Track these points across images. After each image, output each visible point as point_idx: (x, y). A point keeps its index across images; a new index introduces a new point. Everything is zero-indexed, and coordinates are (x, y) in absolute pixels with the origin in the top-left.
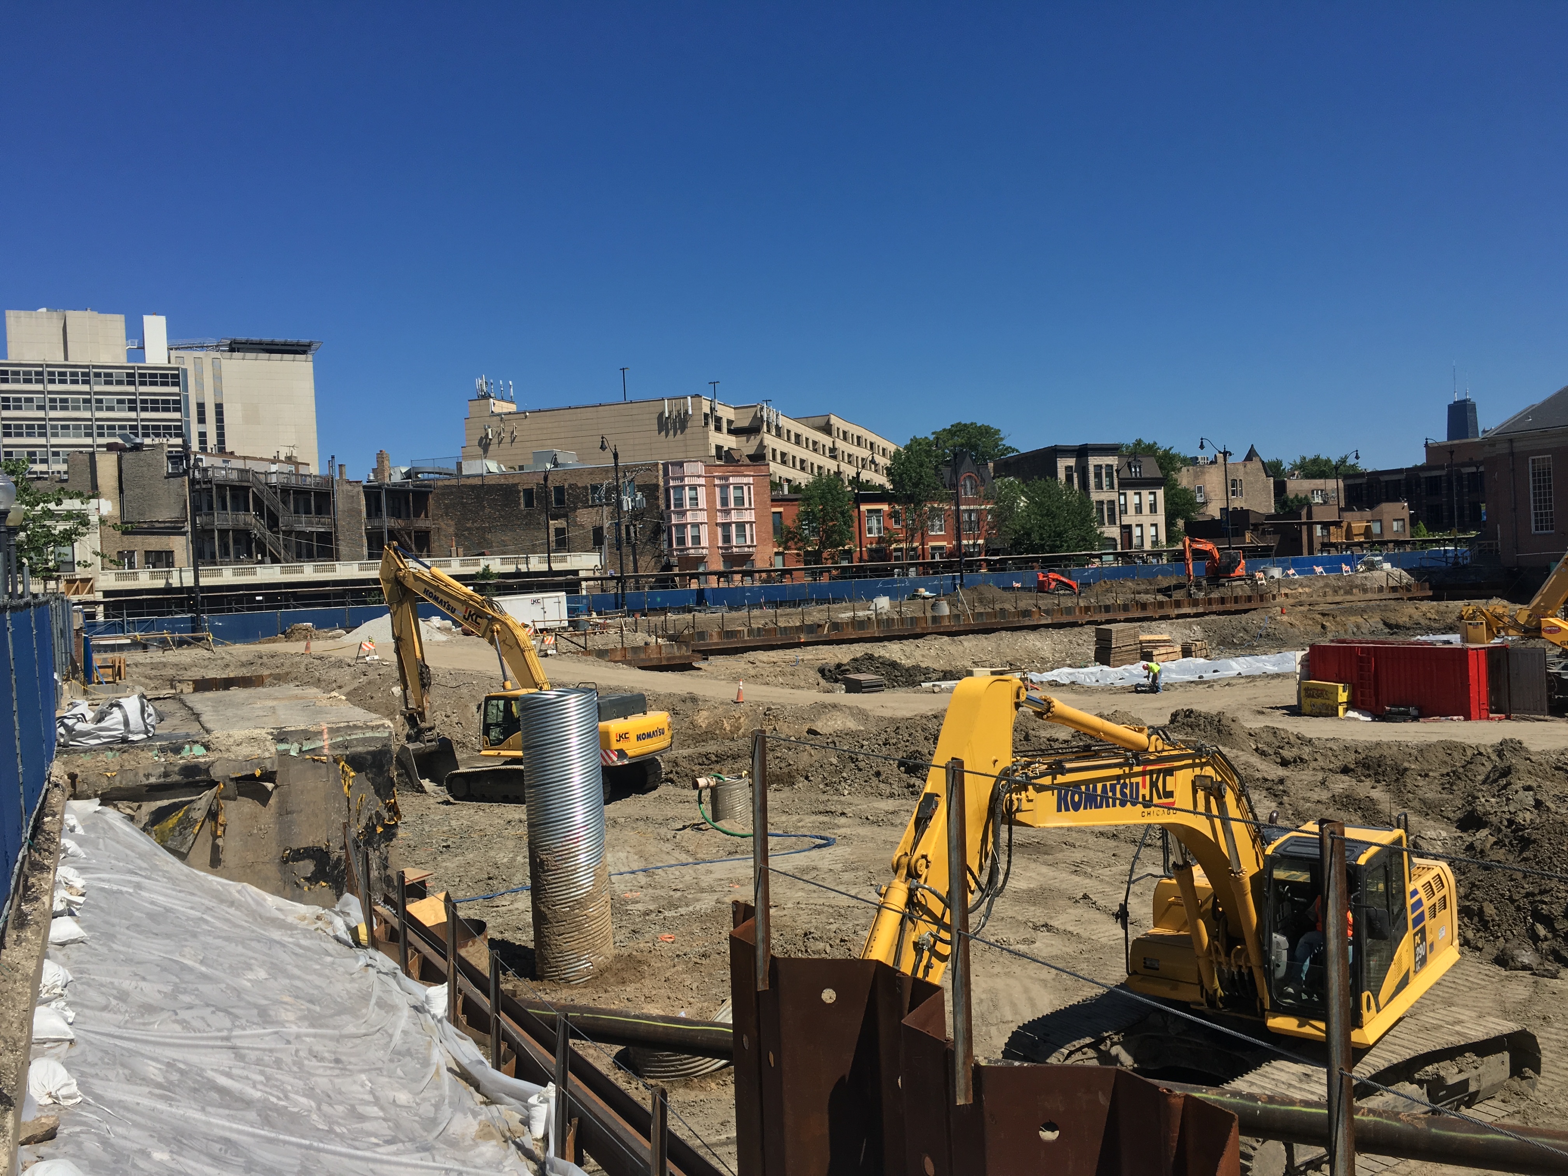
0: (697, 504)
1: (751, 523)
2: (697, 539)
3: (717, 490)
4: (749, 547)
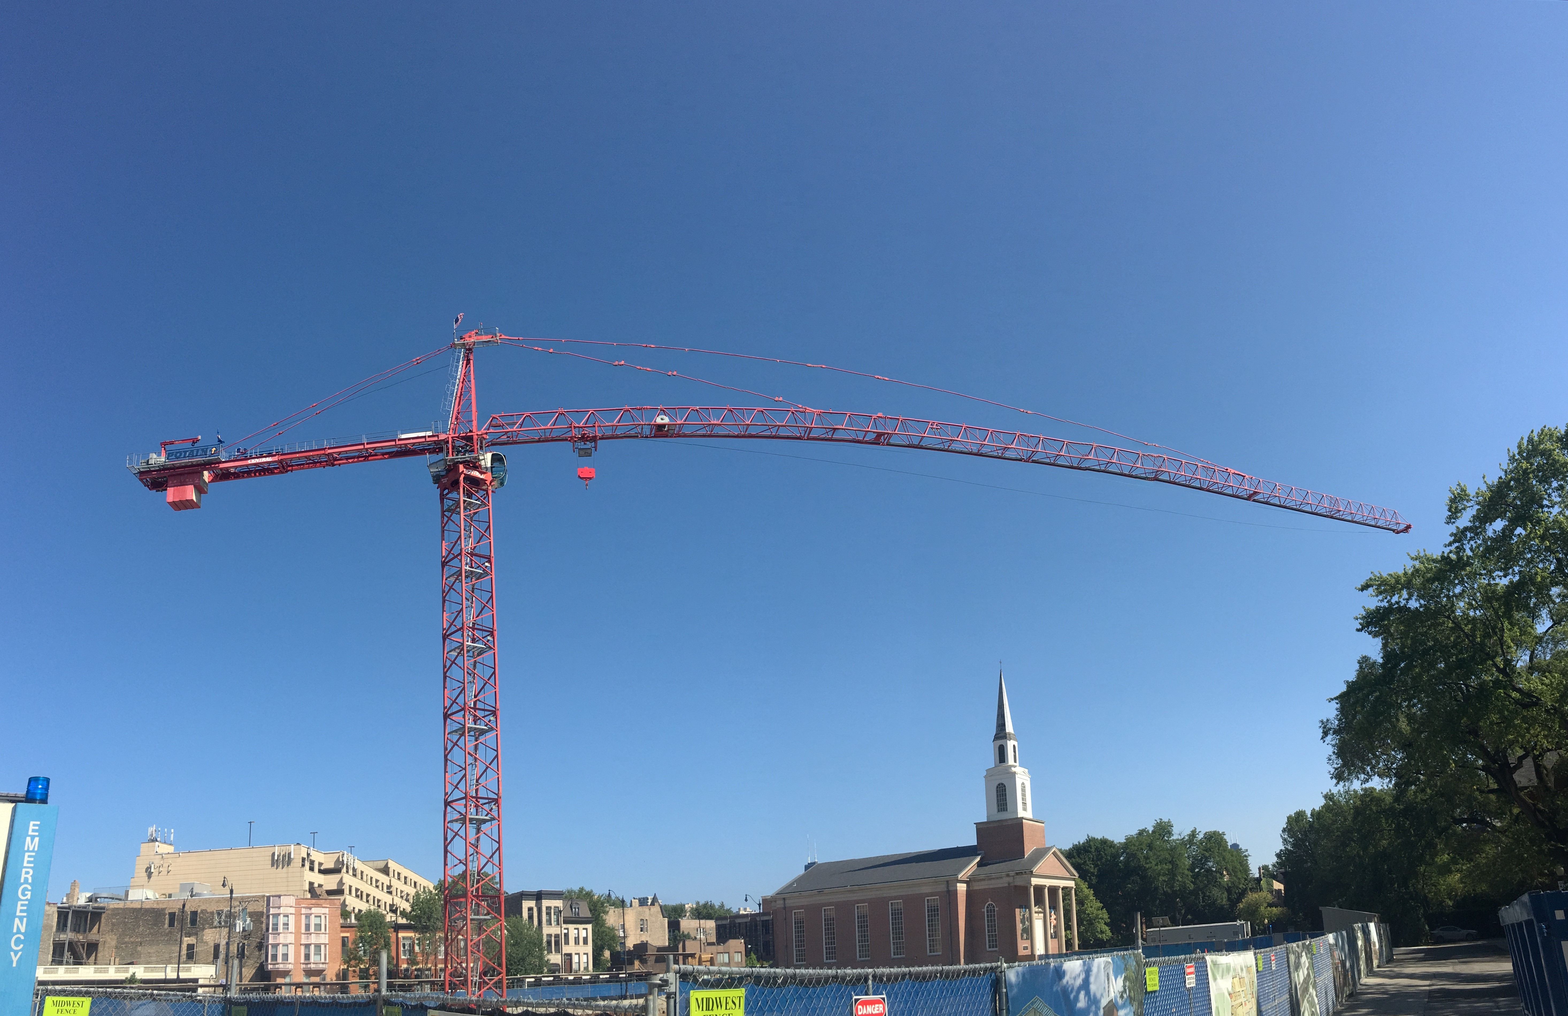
0: (288, 929)
1: (325, 945)
2: (285, 956)
3: (303, 917)
4: (323, 963)
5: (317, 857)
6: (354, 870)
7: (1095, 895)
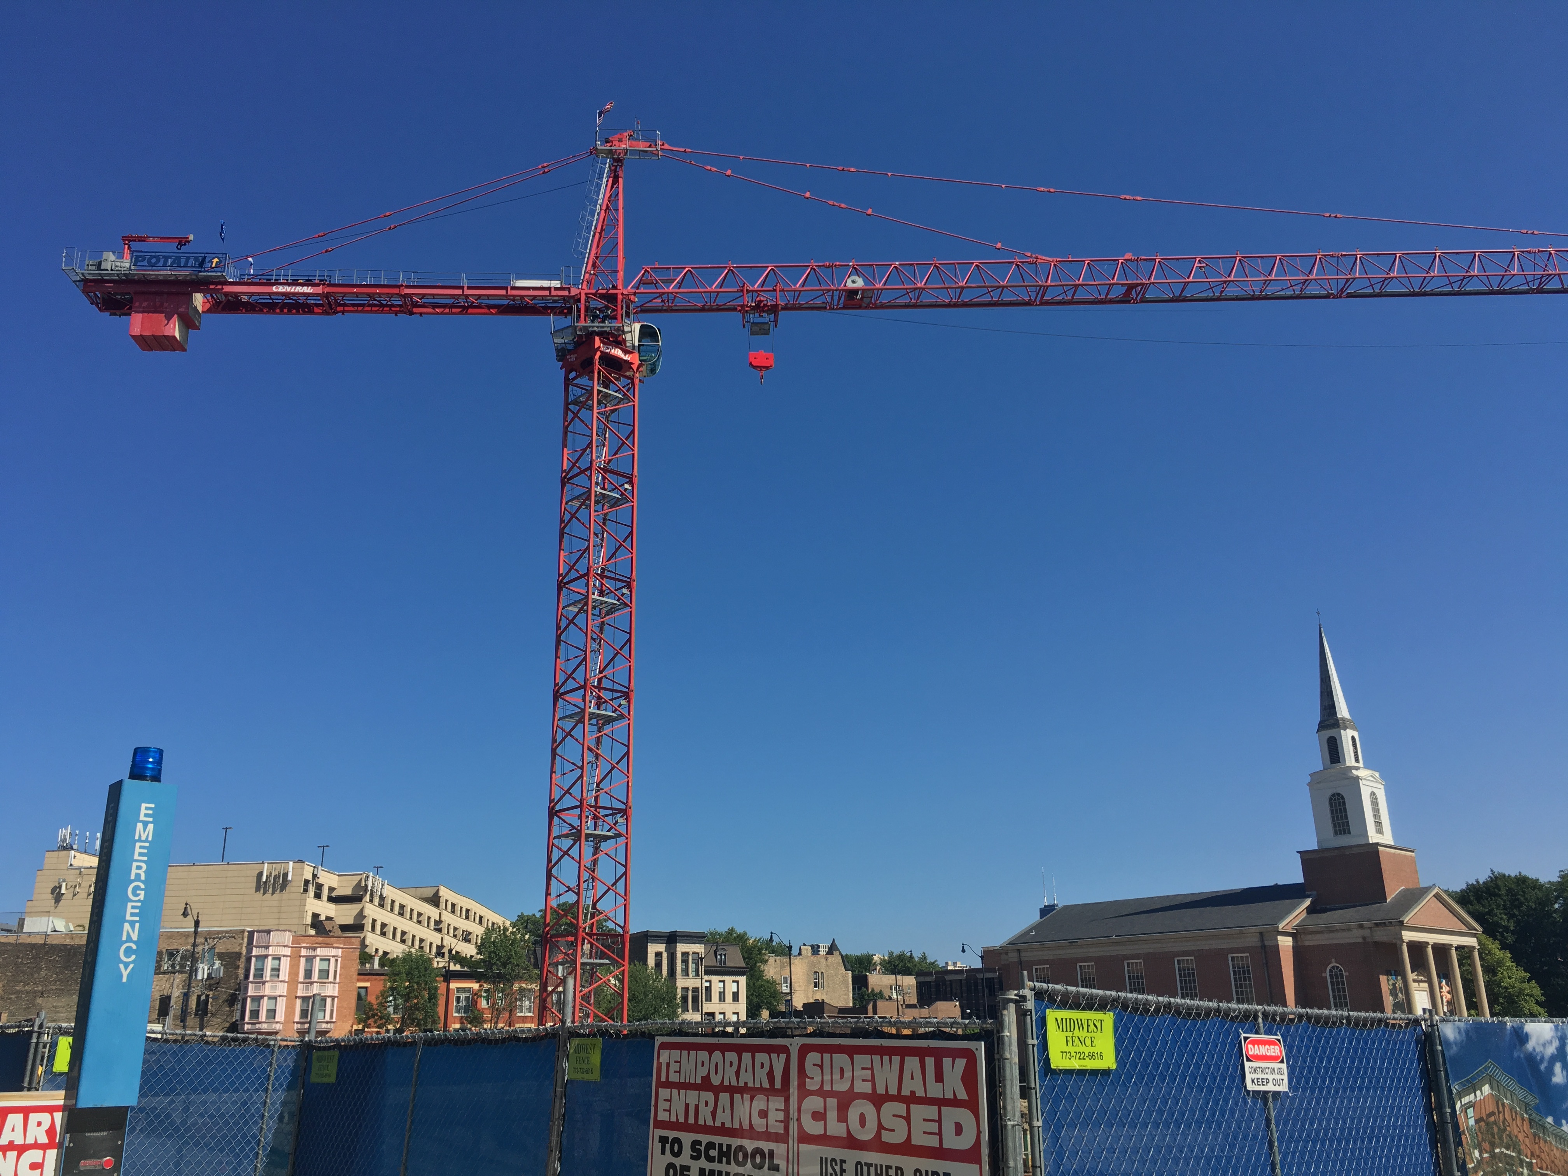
0: (278, 976)
1: (333, 997)
2: (272, 1013)
3: (302, 961)
5: (328, 879)
6: (382, 898)
7: (1514, 959)
